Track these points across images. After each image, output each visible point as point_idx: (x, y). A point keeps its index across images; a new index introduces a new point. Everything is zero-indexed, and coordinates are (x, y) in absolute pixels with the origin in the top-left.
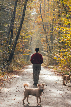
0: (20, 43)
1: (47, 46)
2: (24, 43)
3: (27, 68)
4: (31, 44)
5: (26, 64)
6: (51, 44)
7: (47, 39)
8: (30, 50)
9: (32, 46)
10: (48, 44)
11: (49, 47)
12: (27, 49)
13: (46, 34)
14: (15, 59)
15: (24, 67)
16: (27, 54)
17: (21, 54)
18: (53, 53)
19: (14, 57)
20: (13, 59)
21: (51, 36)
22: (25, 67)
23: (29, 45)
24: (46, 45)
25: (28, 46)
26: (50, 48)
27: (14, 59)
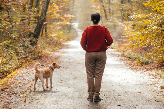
0: (56, 5)
1: (101, 9)
2: (62, 5)
3: (67, 47)
4: (73, 6)
5: (66, 39)
6: (108, 5)
8: (73, 16)
9: (76, 10)
10: (103, 6)
11: (105, 10)
12: (67, 14)
15: (63, 45)
16: (68, 23)
17: (58, 23)
18: (111, 20)
19: (46, 27)
22: (65, 45)
23: (71, 8)
24: (99, 7)
25: (68, 10)
26: (105, 12)
27: (46, 31)
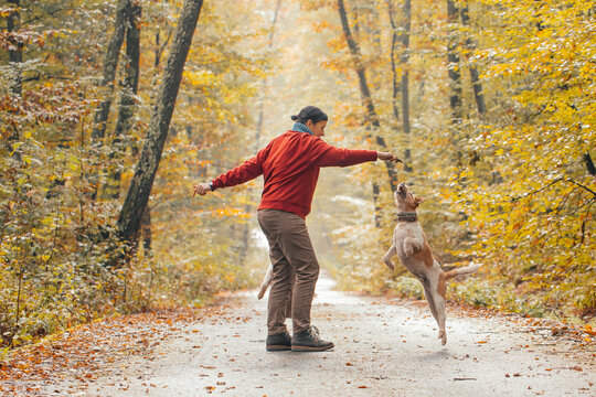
7: (371, 107)
13: (361, 73)
14: (154, 244)
20: (141, 244)
21: (401, 88)
